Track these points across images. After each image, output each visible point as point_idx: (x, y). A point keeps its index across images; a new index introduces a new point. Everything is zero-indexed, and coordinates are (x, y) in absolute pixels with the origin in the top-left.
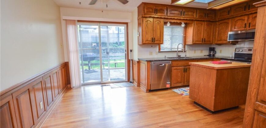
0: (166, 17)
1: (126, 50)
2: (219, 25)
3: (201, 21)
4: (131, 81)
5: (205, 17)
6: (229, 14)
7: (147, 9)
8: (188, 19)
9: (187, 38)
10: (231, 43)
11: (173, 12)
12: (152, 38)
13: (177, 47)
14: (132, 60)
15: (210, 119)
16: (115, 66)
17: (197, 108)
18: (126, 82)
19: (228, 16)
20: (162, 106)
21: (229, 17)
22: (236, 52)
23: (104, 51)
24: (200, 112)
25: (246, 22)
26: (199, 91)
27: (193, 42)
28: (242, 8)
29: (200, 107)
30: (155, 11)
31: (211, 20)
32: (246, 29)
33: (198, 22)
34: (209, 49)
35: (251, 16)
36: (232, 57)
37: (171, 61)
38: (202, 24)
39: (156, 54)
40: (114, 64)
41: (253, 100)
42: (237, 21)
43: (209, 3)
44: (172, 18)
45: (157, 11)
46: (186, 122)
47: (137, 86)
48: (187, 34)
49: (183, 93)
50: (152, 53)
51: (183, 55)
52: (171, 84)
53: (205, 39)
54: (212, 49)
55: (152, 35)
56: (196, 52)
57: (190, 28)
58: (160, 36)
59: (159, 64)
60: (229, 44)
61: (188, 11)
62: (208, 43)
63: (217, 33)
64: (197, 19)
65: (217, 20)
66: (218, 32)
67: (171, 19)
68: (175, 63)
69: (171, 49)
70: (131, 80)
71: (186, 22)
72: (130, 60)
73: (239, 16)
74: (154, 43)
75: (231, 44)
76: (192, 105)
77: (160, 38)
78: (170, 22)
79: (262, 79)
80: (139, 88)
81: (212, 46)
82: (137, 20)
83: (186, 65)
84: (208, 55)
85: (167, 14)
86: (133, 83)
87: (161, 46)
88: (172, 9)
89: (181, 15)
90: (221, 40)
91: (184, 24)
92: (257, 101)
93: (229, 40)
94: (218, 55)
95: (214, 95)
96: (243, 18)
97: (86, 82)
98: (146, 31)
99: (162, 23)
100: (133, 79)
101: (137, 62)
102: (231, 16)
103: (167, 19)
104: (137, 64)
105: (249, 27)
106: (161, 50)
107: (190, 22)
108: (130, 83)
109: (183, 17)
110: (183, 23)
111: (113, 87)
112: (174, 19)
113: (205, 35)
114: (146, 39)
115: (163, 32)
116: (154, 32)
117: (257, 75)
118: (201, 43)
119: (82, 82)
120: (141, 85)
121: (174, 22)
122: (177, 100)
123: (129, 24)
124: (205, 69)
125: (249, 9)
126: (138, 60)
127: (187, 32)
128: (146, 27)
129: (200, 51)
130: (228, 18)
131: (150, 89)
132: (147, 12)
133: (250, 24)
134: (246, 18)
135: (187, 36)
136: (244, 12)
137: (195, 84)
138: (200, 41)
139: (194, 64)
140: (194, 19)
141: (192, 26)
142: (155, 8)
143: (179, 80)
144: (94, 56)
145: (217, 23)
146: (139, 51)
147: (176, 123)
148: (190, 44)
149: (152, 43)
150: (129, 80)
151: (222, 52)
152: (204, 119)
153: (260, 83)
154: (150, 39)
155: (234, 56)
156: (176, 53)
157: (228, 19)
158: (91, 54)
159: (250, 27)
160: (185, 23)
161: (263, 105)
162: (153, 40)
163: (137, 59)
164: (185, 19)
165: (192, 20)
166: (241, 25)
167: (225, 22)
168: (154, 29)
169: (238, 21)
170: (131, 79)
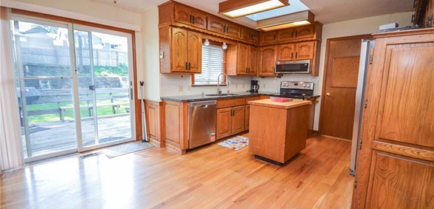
0: (206, 31)
1: (131, 82)
2: (263, 51)
3: (245, 43)
4: (143, 139)
5: (250, 39)
6: (274, 40)
7: (179, 13)
8: (232, 38)
9: (229, 66)
10: (277, 75)
11: (215, 25)
12: (187, 63)
13: (217, 78)
14: (144, 100)
15: (282, 174)
16: (88, 113)
17: (262, 163)
18: (134, 141)
20: (218, 170)
21: (275, 43)
22: (282, 87)
23: (45, 82)
24: (268, 167)
25: (292, 51)
26: (263, 139)
27: (237, 72)
28: (289, 34)
29: (264, 162)
30: (191, 19)
31: (255, 44)
32: (293, 59)
33: (243, 45)
34: (250, 82)
35: (298, 44)
36: (278, 93)
37: (216, 101)
38: (246, 48)
39: (189, 90)
40: (87, 110)
41: (370, 139)
42: (283, 48)
43: (258, 22)
44: (214, 34)
45: (193, 20)
46: (261, 185)
47: (159, 147)
48: (228, 60)
49: (235, 147)
50: (182, 87)
51: (224, 91)
52: (216, 135)
53: (249, 69)
54: (254, 83)
55: (186, 57)
56: (238, 86)
57: (232, 52)
58: (198, 61)
59: (201, 106)
60: (275, 77)
61: (232, 28)
62: (251, 74)
63: (261, 62)
64: (242, 41)
65: (262, 45)
66: (263, 60)
67: (212, 35)
68: (221, 103)
69: (208, 82)
70: (145, 136)
71: (228, 42)
72: (140, 100)
73: (285, 43)
74: (188, 71)
76: (254, 161)
77: (198, 63)
78: (210, 41)
79: (379, 116)
80: (164, 149)
81: (255, 79)
82: (157, 30)
83: (233, 105)
84: (250, 91)
85: (207, 27)
86: (148, 141)
87: (195, 76)
88: (215, 20)
89: (224, 32)
90: (266, 71)
91: (226, 46)
92: (374, 140)
93: (277, 71)
94: (262, 90)
95: (284, 141)
96: (289, 45)
97: (36, 154)
98: (177, 50)
99: (200, 40)
100: (149, 135)
101: (159, 104)
102: (277, 42)
103: (207, 34)
104: (158, 107)
105: (296, 58)
106: (196, 83)
107: (234, 43)
108: (143, 143)
109: (226, 34)
110: (224, 44)
111: (113, 156)
112: (215, 36)
113: (249, 64)
114: (177, 65)
115: (201, 54)
116: (189, 53)
117: (374, 112)
118: (246, 74)
119: (26, 157)
120: (167, 144)
121: (215, 41)
122: (233, 157)
123: (136, 34)
124: (273, 108)
125: (296, 37)
126: (161, 101)
127: (228, 57)
128: (177, 42)
129: (242, 86)
130: (273, 43)
131: (187, 148)
132: (179, 18)
133: (297, 53)
134: (292, 46)
135: (228, 62)
136: (291, 39)
137: (257, 131)
138: (244, 71)
139: (255, 103)
140: (238, 40)
141: (235, 49)
142: (190, 14)
143: (226, 128)
144: (35, 95)
145: (261, 49)
146: (162, 84)
147: (251, 190)
148: (233, 74)
149: (186, 71)
150: (139, 138)
151: (266, 86)
152: (277, 175)
153: (377, 120)
154: (183, 64)
156: (216, 88)
157: (274, 45)
158: (28, 90)
159: (297, 58)
160: (227, 44)
161: (382, 143)
162: (188, 66)
163: (159, 98)
164: (229, 38)
165: (236, 41)
166: (287, 54)
167: (270, 49)
168: (189, 48)
169: (285, 49)
170: (143, 135)
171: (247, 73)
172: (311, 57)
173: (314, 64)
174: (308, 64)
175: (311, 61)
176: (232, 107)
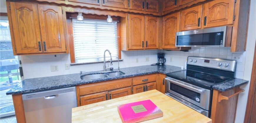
2: (165, 21)
5: (143, 8)
6: (176, 4)
9: (122, 41)
12: (39, 43)
13: (103, 55)
19: (175, 6)
21: (176, 9)
22: (189, 64)
25: (199, 15)
27: (128, 47)
31: (154, 14)
32: (200, 27)
33: (136, 16)
37: (74, 88)
38: (140, 20)
39: (67, 69)
48: (121, 34)
50: (56, 67)
53: (147, 42)
56: (139, 60)
57: (123, 25)
60: (179, 50)
62: (152, 47)
63: (164, 34)
64: (131, 11)
65: (163, 14)
66: (165, 32)
68: (86, 89)
73: (189, 5)
75: (181, 50)
84: (156, 65)
90: (168, 44)
93: (177, 44)
96: (195, 8)
98: (21, 28)
99: (61, 14)
102: (180, 6)
105: (205, 24)
107: (122, 15)
110: (109, 17)
113: (147, 37)
114: (24, 46)
118: (141, 48)
129: (145, 60)
133: (205, 18)
138: (140, 46)
141: (125, 22)
145: (163, 19)
148: (125, 50)
149: (41, 52)
151: (173, 60)
155: (186, 68)
159: (207, 24)
162: (42, 46)
165: (124, 12)
166: (193, 21)
167: (172, 17)
168: (42, 25)
169: (188, 15)
171: (143, 47)
172: (230, 21)
173: (235, 31)
174: (222, 33)
175: (229, 27)
176: (109, 91)
